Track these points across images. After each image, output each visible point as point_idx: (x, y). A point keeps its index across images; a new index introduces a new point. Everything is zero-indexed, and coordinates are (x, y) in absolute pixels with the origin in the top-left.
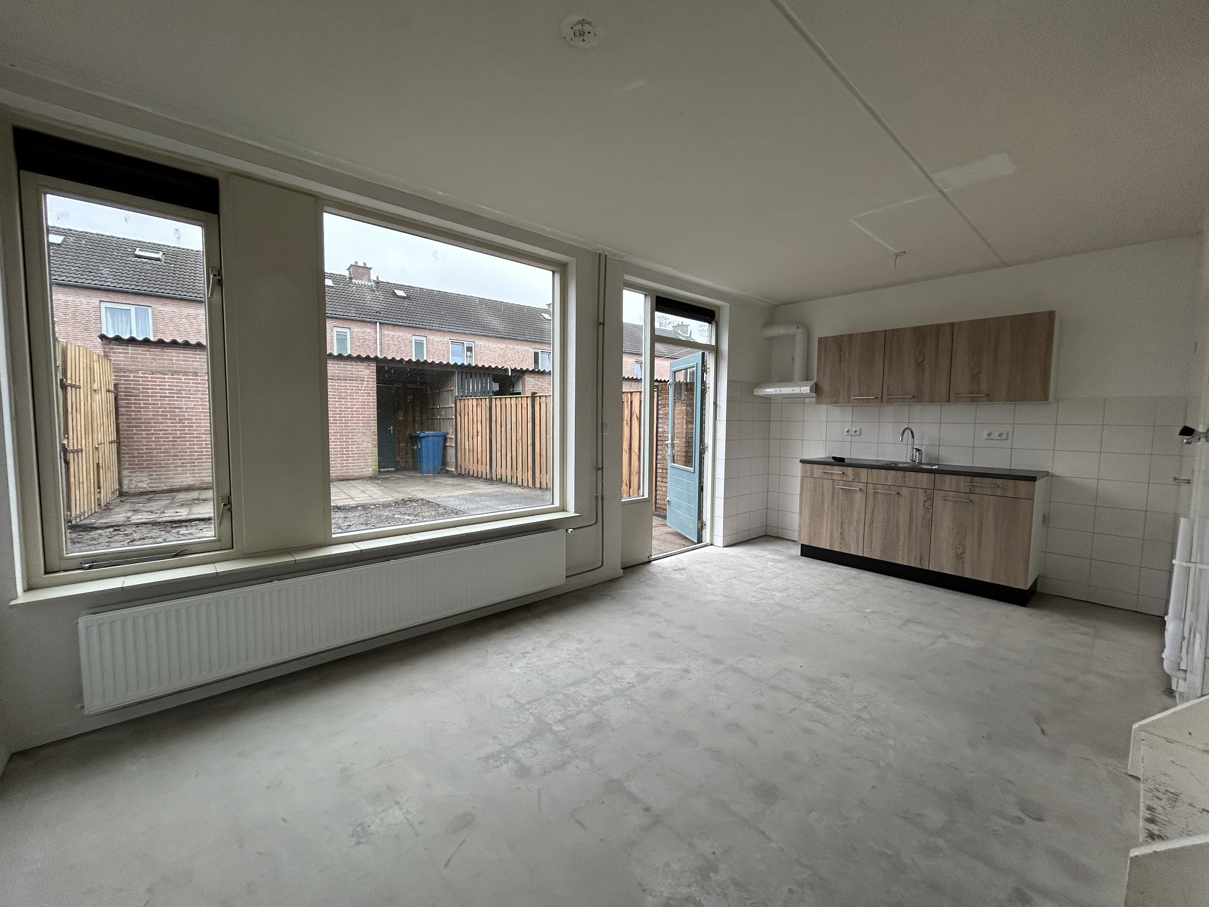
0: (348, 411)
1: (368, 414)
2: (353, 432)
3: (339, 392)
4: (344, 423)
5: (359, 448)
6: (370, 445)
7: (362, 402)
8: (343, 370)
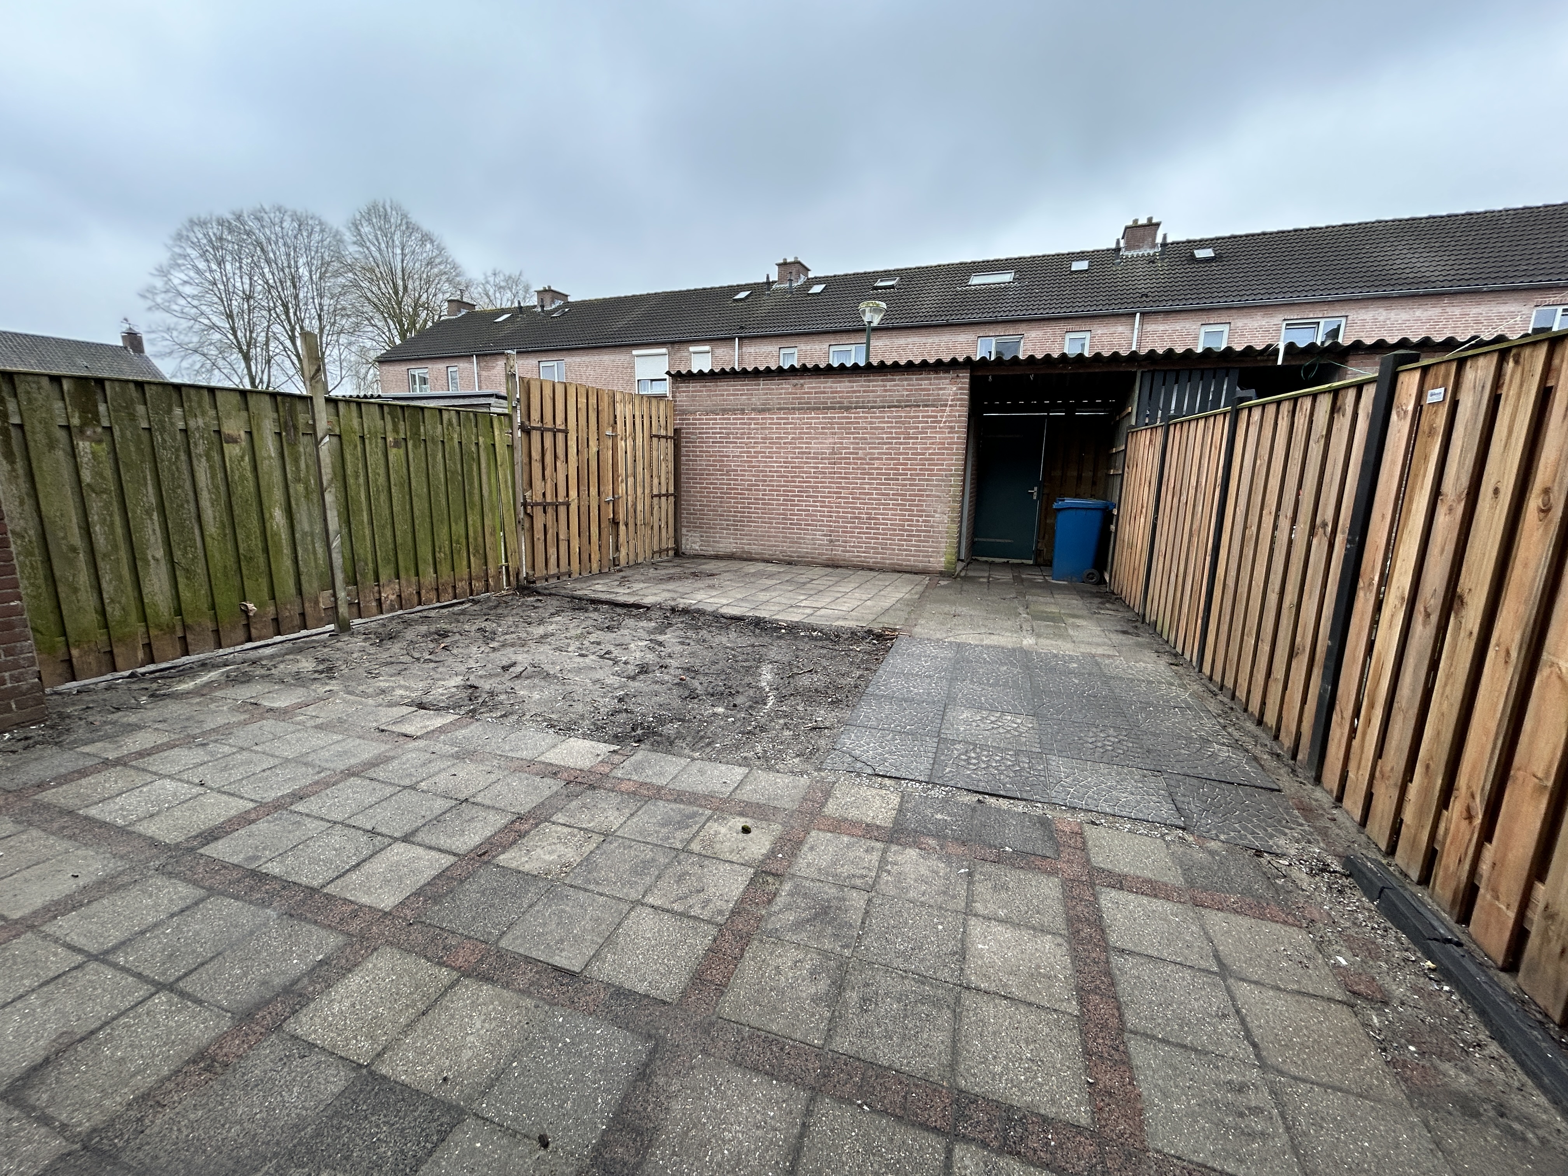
0: (916, 459)
1: (947, 465)
2: (922, 496)
3: (906, 428)
4: (909, 479)
5: (929, 521)
6: (946, 519)
7: (940, 443)
8: (916, 390)
